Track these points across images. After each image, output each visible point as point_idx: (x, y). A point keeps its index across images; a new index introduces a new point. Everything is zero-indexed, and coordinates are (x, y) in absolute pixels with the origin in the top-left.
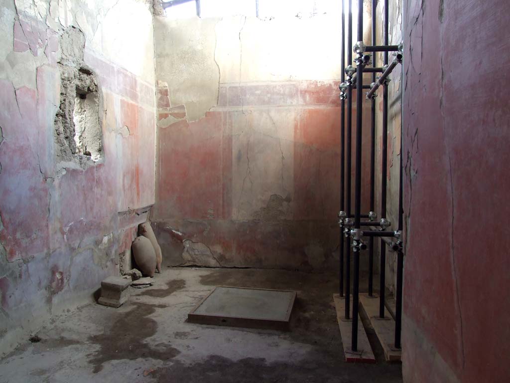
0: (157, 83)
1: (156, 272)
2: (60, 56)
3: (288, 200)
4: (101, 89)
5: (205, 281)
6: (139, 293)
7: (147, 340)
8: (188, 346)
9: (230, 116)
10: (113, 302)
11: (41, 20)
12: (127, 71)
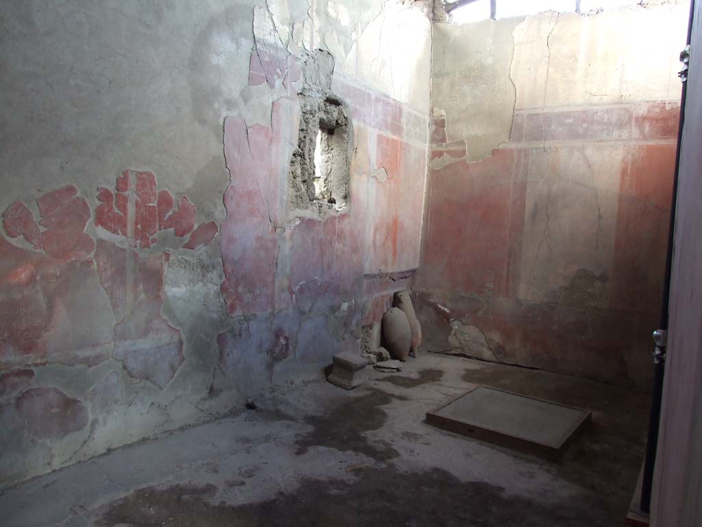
0: (432, 111)
1: (409, 355)
2: (301, 87)
3: (603, 278)
4: (351, 123)
5: (469, 376)
6: (380, 378)
7: (368, 434)
8: (413, 451)
9: (526, 155)
10: (343, 382)
11: (282, 46)
12: (390, 98)
